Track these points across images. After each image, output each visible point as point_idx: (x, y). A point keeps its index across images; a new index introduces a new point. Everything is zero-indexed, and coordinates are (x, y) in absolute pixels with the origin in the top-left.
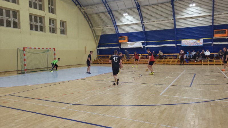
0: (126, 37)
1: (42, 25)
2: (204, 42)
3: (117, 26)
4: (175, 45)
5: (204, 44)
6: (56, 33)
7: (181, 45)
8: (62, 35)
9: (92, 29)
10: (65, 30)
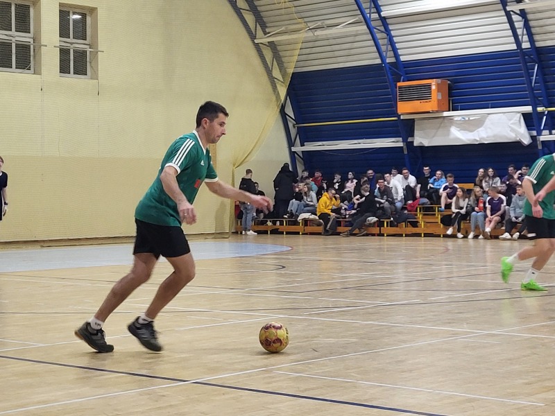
0: (434, 84)
3: (388, 21)
9: (256, 41)
10: (89, 50)
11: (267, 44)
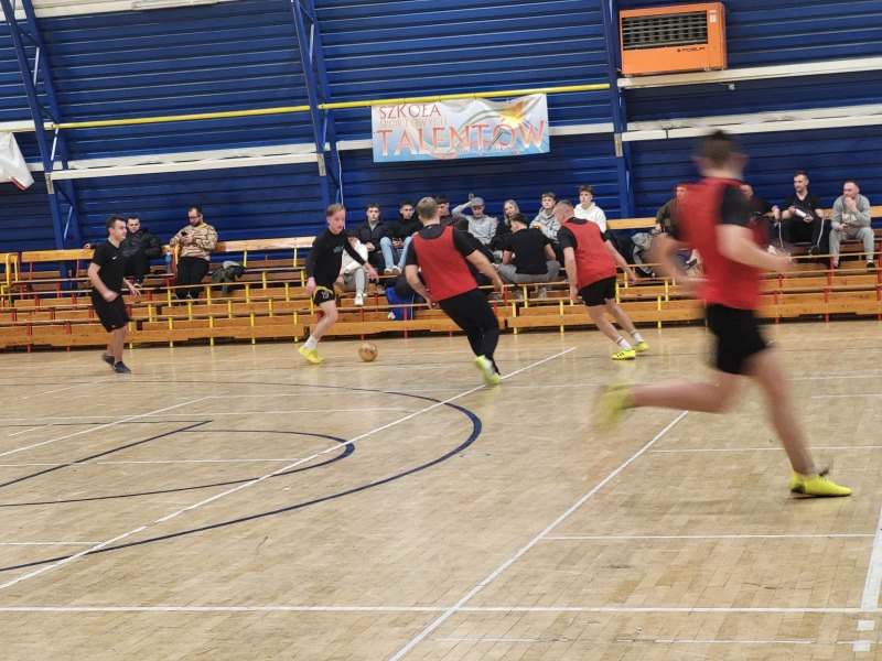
2: (555, 117)
4: (314, 158)
5: (554, 140)
7: (369, 153)
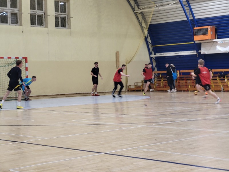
0: (209, 28)
1: (17, 11)
3: (190, 2)
6: (46, 26)
8: (60, 29)
9: (135, 12)
10: (67, 17)
11: (139, 13)
